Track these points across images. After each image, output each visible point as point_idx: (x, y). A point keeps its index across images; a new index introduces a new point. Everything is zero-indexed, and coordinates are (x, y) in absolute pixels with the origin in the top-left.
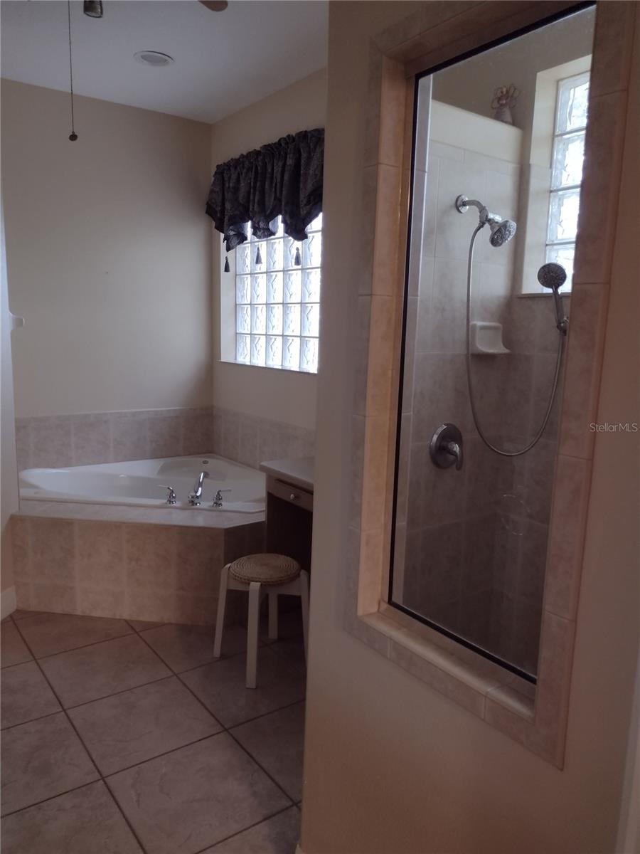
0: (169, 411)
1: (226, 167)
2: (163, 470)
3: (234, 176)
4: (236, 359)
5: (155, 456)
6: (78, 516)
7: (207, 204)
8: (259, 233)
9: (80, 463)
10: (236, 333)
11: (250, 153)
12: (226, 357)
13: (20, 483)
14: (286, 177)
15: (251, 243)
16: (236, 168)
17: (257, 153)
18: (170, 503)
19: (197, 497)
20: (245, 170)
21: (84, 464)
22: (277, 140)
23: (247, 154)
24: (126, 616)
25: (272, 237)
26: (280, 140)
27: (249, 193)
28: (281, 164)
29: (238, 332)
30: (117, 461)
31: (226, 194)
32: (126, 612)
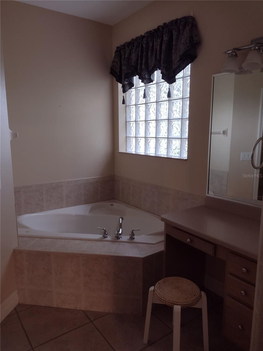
0: (93, 179)
1: (123, 47)
2: (92, 210)
3: (128, 52)
4: (126, 150)
5: (86, 202)
6: (53, 250)
7: (111, 68)
8: (145, 81)
9: (49, 208)
10: (126, 137)
11: (137, 37)
12: (122, 150)
13: (18, 225)
14: (164, 47)
15: (135, 88)
16: (128, 47)
17: (142, 37)
18: (104, 238)
19: (120, 234)
20: (135, 48)
21: (50, 209)
22: (156, 28)
23: (136, 38)
24: (83, 308)
25: (151, 83)
26: (158, 27)
27: (137, 59)
28: (159, 40)
29: (127, 136)
30: (67, 206)
31: (122, 61)
32: (83, 305)
